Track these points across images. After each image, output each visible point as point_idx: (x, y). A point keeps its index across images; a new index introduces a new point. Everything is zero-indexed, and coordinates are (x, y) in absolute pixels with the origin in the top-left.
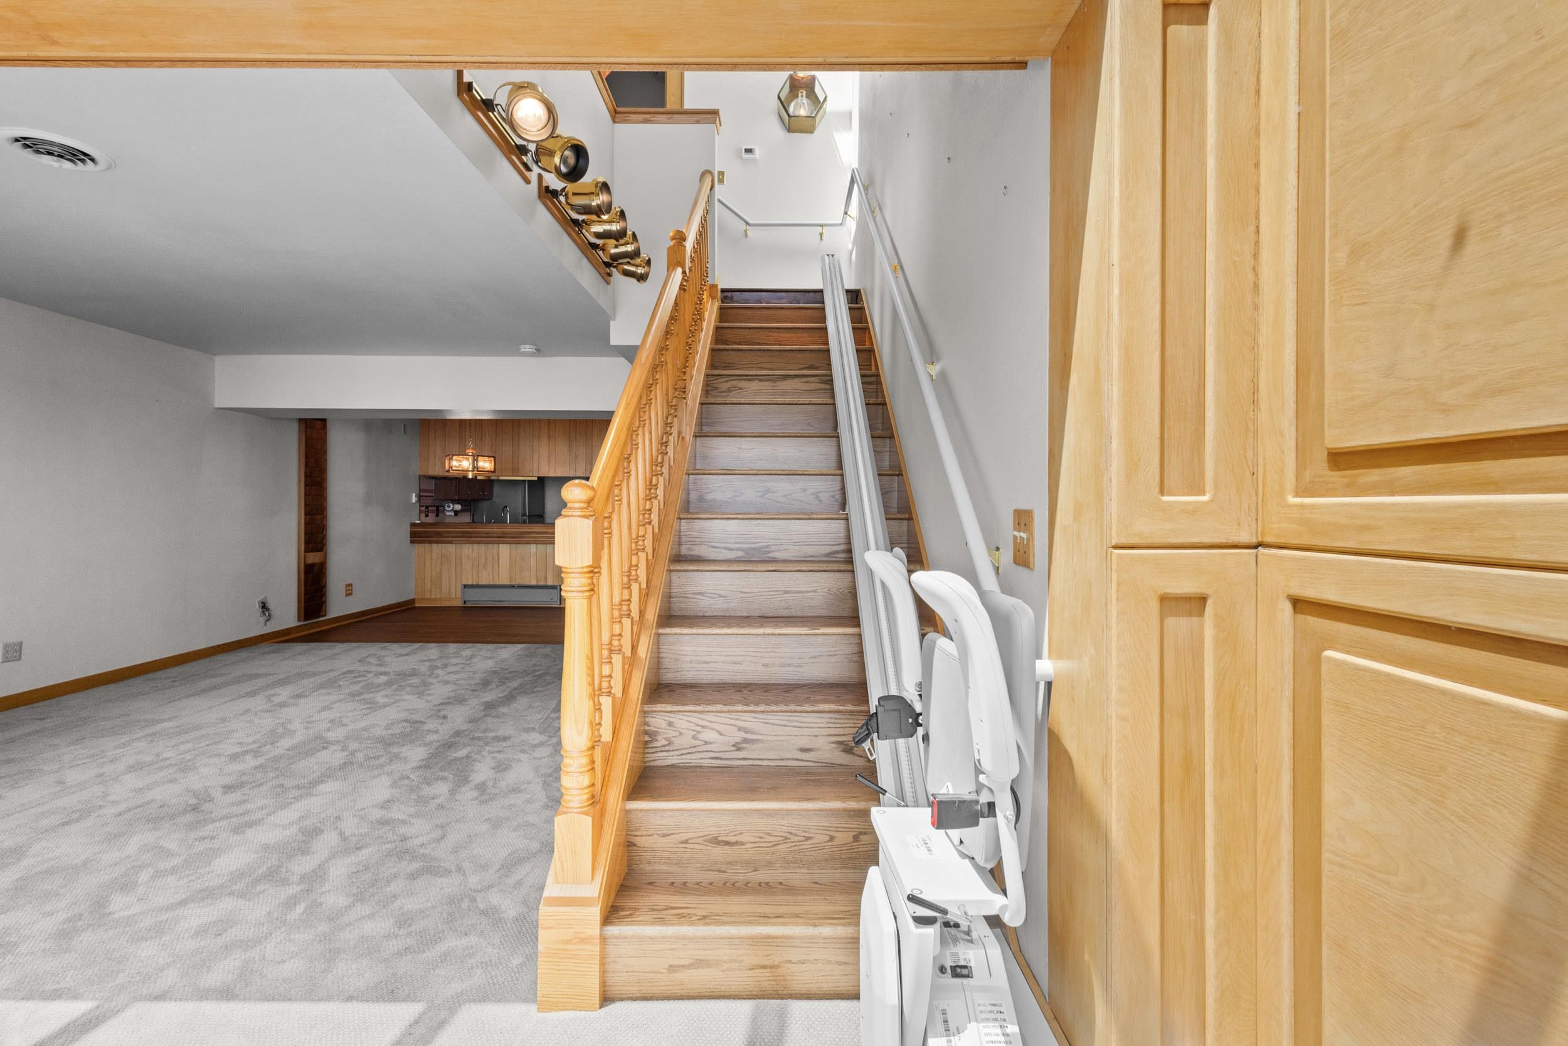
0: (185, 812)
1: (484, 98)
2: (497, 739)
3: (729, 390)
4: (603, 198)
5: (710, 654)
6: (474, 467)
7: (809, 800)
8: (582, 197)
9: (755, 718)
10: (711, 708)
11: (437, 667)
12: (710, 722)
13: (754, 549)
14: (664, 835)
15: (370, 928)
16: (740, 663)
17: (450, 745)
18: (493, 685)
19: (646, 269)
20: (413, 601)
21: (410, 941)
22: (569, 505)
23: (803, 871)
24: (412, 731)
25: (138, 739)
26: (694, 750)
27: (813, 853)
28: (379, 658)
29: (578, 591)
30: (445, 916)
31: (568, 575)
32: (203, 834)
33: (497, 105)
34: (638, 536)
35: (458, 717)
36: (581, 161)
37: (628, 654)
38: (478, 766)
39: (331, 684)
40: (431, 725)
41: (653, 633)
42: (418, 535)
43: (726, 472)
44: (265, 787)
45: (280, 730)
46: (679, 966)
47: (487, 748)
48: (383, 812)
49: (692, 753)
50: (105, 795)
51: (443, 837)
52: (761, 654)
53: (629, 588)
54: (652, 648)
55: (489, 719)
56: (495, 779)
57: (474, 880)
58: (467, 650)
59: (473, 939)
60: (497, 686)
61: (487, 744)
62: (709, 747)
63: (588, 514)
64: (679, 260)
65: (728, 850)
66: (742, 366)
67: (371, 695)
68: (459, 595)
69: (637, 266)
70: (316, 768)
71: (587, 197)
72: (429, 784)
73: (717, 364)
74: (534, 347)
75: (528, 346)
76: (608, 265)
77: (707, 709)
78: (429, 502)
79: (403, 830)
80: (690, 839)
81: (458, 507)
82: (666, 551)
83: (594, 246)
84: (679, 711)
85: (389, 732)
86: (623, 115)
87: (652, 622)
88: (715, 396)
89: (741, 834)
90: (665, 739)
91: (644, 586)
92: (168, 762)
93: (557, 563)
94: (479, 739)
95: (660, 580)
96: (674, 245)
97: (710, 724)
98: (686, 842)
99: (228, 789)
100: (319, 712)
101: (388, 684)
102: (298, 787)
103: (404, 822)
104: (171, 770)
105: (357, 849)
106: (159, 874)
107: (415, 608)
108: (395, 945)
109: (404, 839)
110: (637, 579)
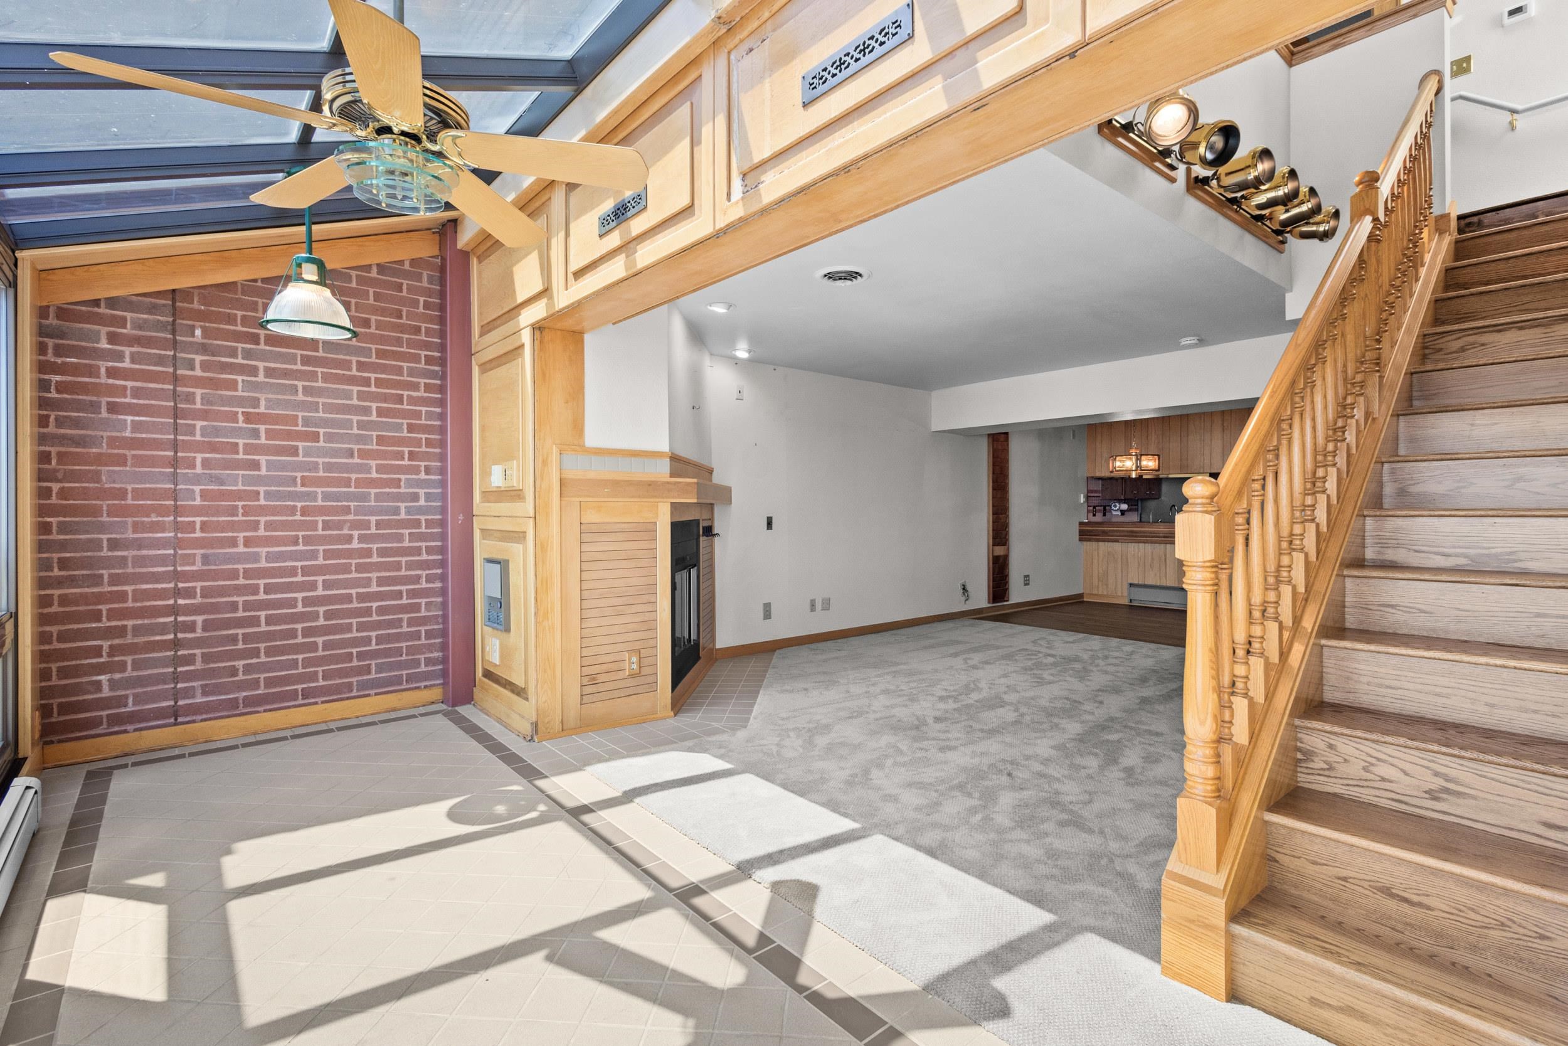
0: (911, 729)
1: (1123, 123)
2: (1150, 732)
3: (1463, 349)
4: (1263, 167)
5: (1397, 678)
6: (1137, 467)
7: (1543, 886)
8: (1237, 174)
9: (1462, 765)
10: (1388, 739)
11: (1098, 658)
12: (1390, 756)
13: (1488, 555)
14: (1315, 863)
15: (1027, 849)
16: (1447, 696)
17: (1103, 728)
18: (1151, 683)
19: (1332, 223)
20: (1081, 595)
21: (1055, 871)
22: (1190, 501)
23: (1534, 976)
24: (1071, 708)
25: (887, 673)
26: (1366, 784)
27: (1553, 959)
28: (1049, 642)
29: (1199, 585)
30: (1086, 864)
31: (1189, 569)
32: (921, 746)
33: (1136, 125)
34: (1291, 535)
35: (1114, 705)
36: (1232, 142)
37: (1275, 658)
38: (1127, 752)
39: (1009, 657)
40: (1088, 707)
41: (1311, 643)
42: (1087, 533)
43: (1443, 457)
44: (959, 725)
45: (972, 686)
46: (1324, 1003)
47: (1138, 739)
48: (1042, 768)
49: (1363, 787)
50: (870, 706)
51: (1090, 802)
52: (1482, 690)
53: (1277, 589)
54: (1309, 660)
55: (1142, 713)
56: (1143, 768)
57: (1114, 846)
58: (1129, 646)
59: (1108, 892)
60: (1155, 685)
61: (1138, 735)
62: (1387, 785)
63: (1210, 509)
64: (1367, 206)
65: (1406, 908)
66: (1488, 314)
67: (1040, 672)
68: (1126, 594)
69: (1318, 223)
70: (995, 720)
71: (1242, 172)
72: (1081, 756)
73: (1444, 318)
74: (1196, 338)
75: (1189, 339)
76: (1278, 232)
77: (1383, 740)
78: (1095, 502)
79: (1056, 786)
80: (1350, 878)
81: (1125, 507)
82: (1336, 551)
83: (1259, 218)
84: (1342, 734)
85: (1052, 705)
86: (1302, 54)
87: (1309, 630)
88: (1437, 361)
89: (1428, 895)
90: (1325, 762)
91: (1301, 589)
92: (903, 693)
93: (1177, 556)
94: (1131, 728)
95: (1325, 582)
96: (1360, 191)
97: (1390, 759)
98: (1345, 879)
99: (937, 719)
100: (1000, 678)
101: (1054, 665)
102: (982, 731)
103: (1058, 780)
104: (905, 698)
105: (1021, 789)
106: (896, 764)
107: (1083, 602)
108: (1043, 869)
109: (1057, 793)
110: (1290, 581)
